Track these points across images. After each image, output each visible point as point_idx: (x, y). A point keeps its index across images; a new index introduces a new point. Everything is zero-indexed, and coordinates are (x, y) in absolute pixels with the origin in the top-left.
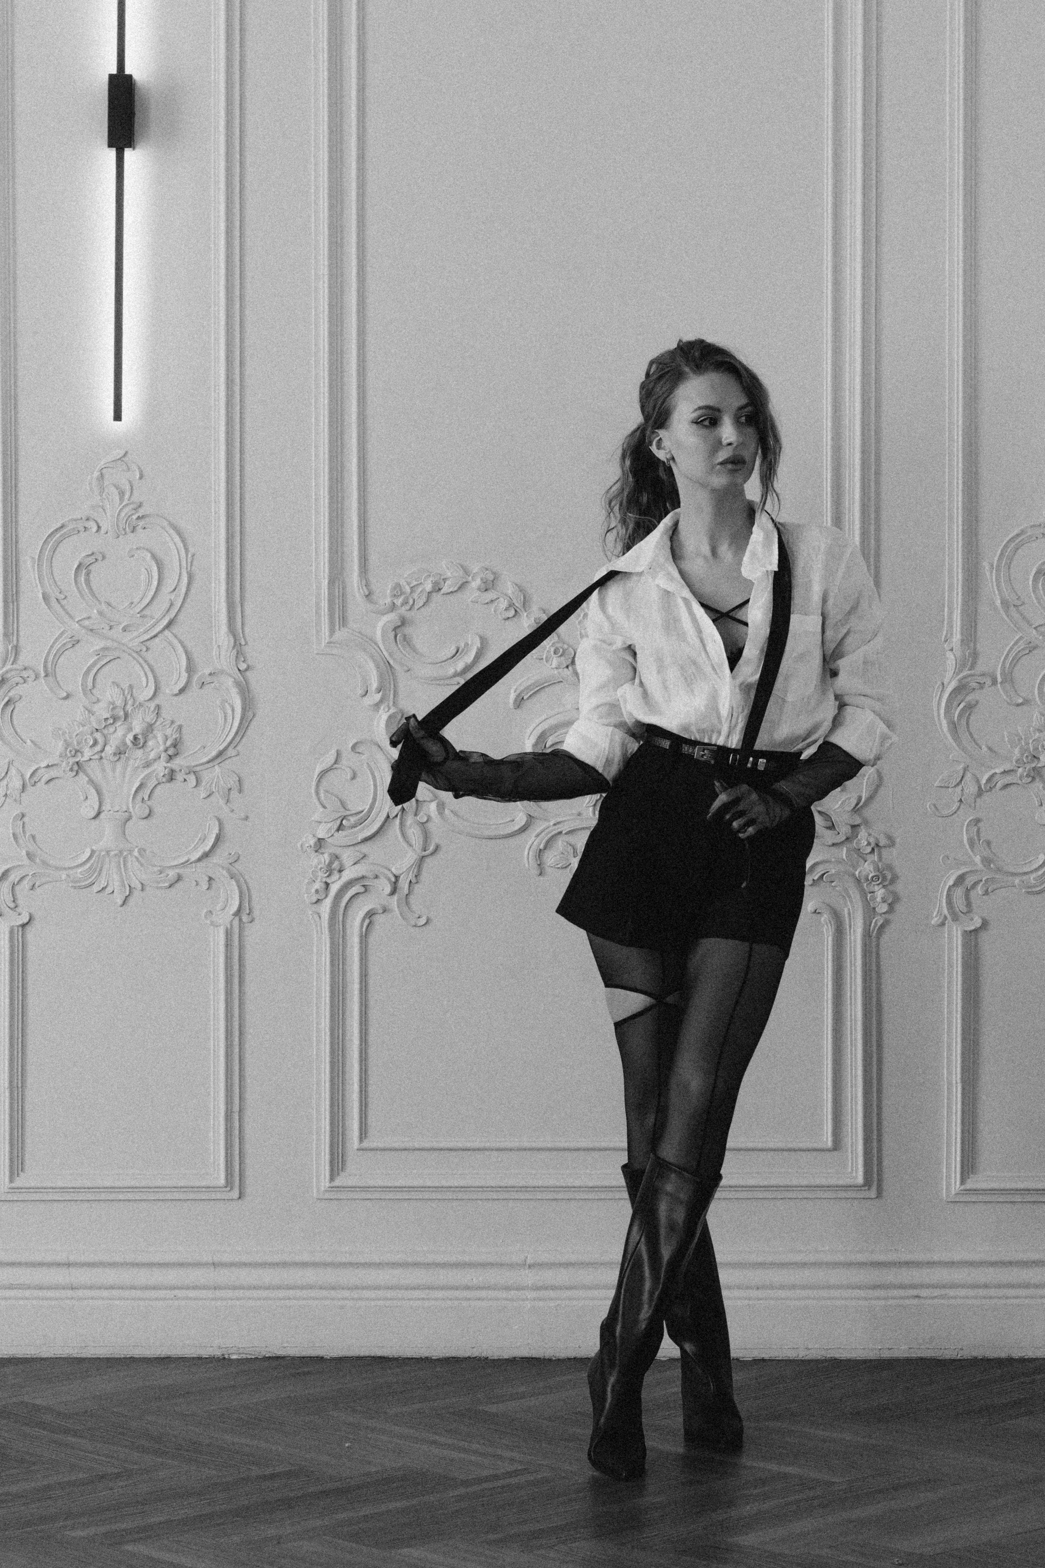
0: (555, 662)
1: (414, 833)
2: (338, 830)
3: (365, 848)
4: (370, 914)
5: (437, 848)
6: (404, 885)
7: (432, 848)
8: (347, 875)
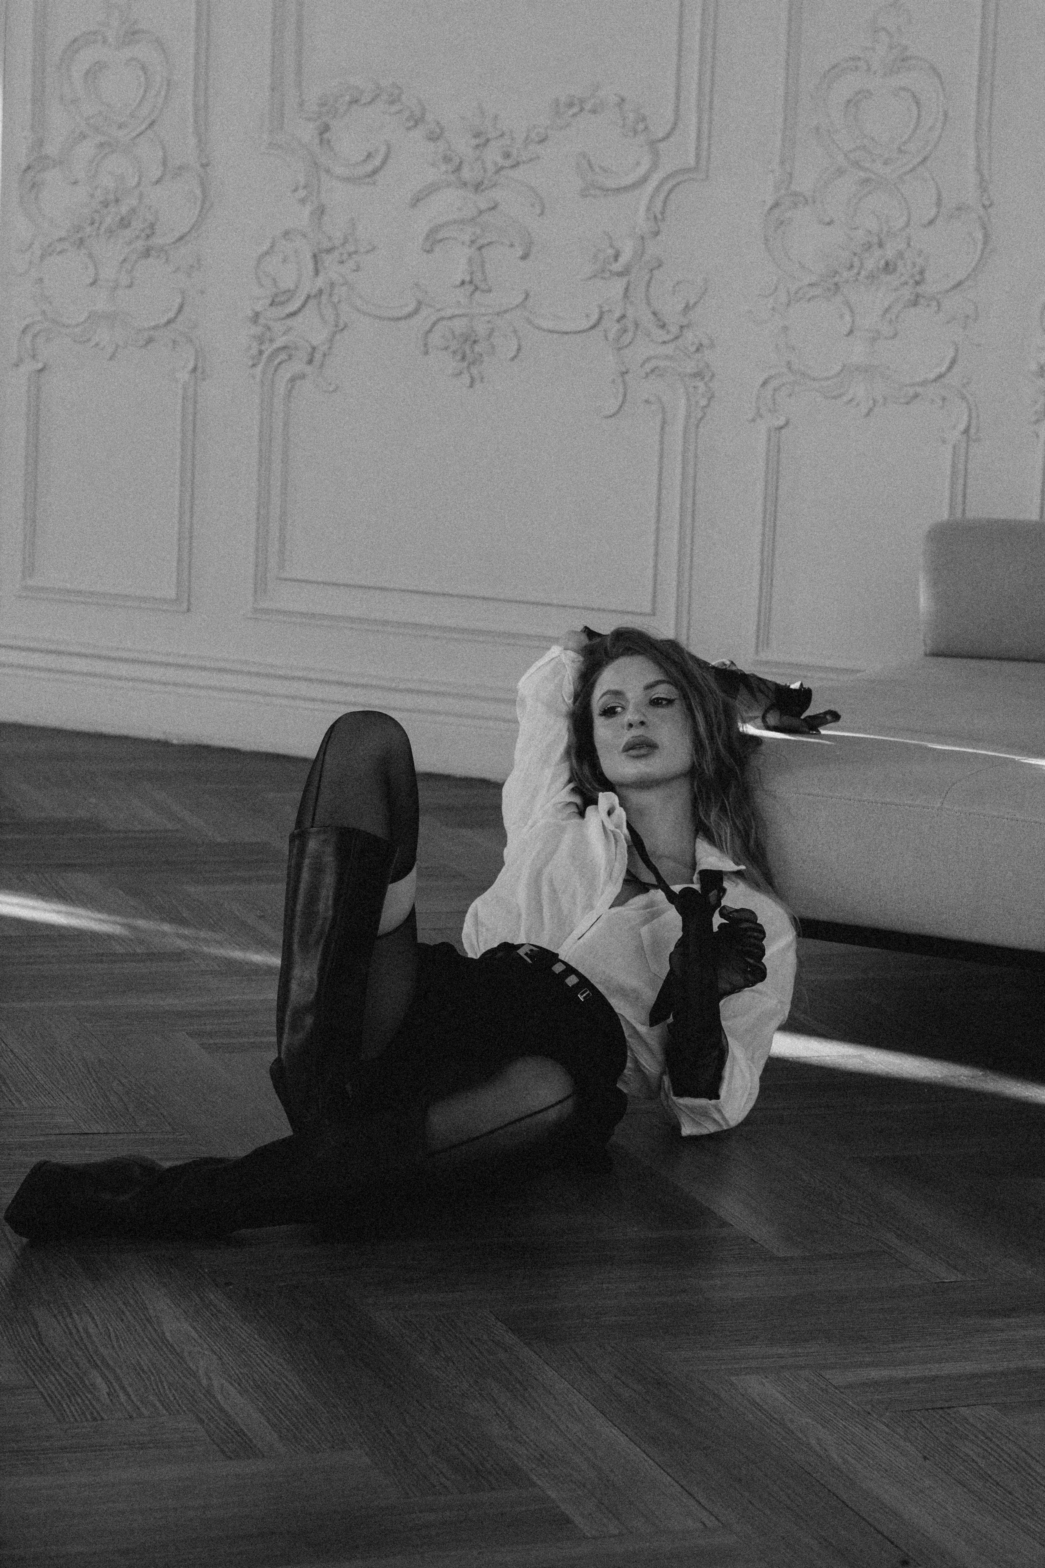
0: (443, 168)
1: (329, 313)
2: (271, 305)
3: (289, 322)
4: (293, 380)
5: (346, 326)
6: (318, 356)
7: (341, 325)
8: (278, 344)
